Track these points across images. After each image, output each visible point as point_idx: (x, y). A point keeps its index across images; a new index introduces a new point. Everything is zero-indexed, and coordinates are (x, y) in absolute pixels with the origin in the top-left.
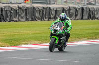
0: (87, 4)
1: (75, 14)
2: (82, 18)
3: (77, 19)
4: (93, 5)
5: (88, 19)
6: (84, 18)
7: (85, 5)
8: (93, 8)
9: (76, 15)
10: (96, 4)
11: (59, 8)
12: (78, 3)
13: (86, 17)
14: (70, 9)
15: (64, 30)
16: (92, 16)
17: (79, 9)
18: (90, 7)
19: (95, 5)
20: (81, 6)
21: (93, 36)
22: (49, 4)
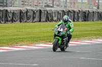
0: (45, 6)
1: (33, 16)
2: (40, 21)
3: (35, 22)
4: (51, 7)
5: (46, 21)
6: (42, 21)
7: (43, 7)
8: (51, 10)
9: (34, 18)
10: (55, 6)
11: (16, 10)
12: (36, 5)
13: (44, 20)
14: (27, 12)
15: (67, 31)
16: (50, 18)
17: (37, 11)
18: (48, 9)
19: (53, 7)
20: (38, 8)
21: (51, 39)
22: (6, 6)
